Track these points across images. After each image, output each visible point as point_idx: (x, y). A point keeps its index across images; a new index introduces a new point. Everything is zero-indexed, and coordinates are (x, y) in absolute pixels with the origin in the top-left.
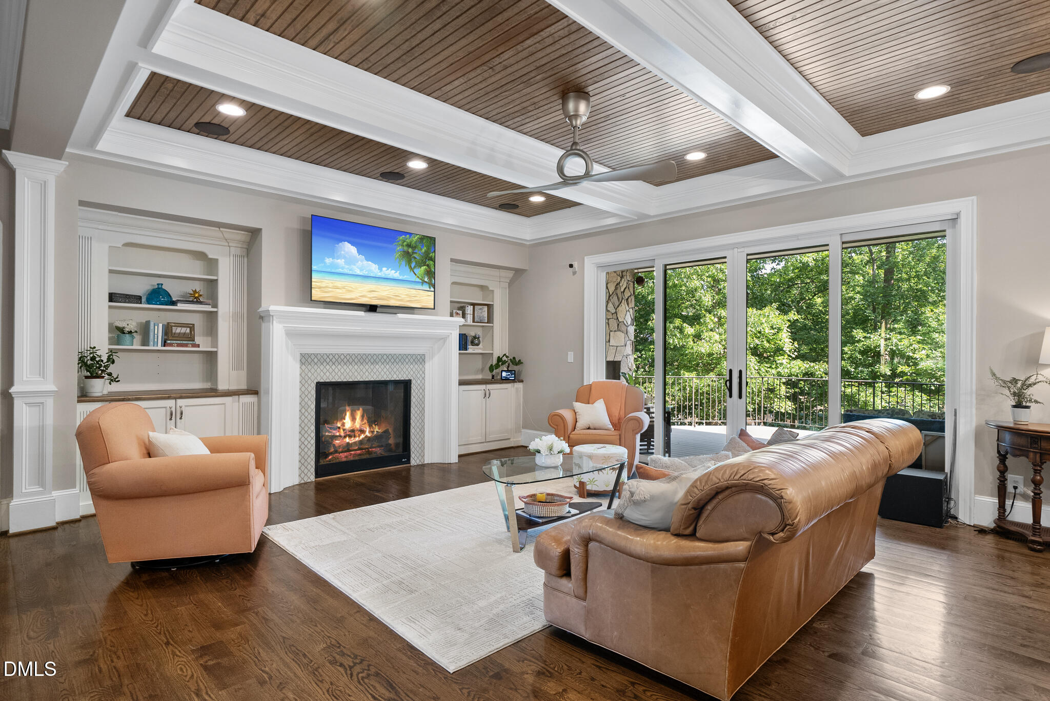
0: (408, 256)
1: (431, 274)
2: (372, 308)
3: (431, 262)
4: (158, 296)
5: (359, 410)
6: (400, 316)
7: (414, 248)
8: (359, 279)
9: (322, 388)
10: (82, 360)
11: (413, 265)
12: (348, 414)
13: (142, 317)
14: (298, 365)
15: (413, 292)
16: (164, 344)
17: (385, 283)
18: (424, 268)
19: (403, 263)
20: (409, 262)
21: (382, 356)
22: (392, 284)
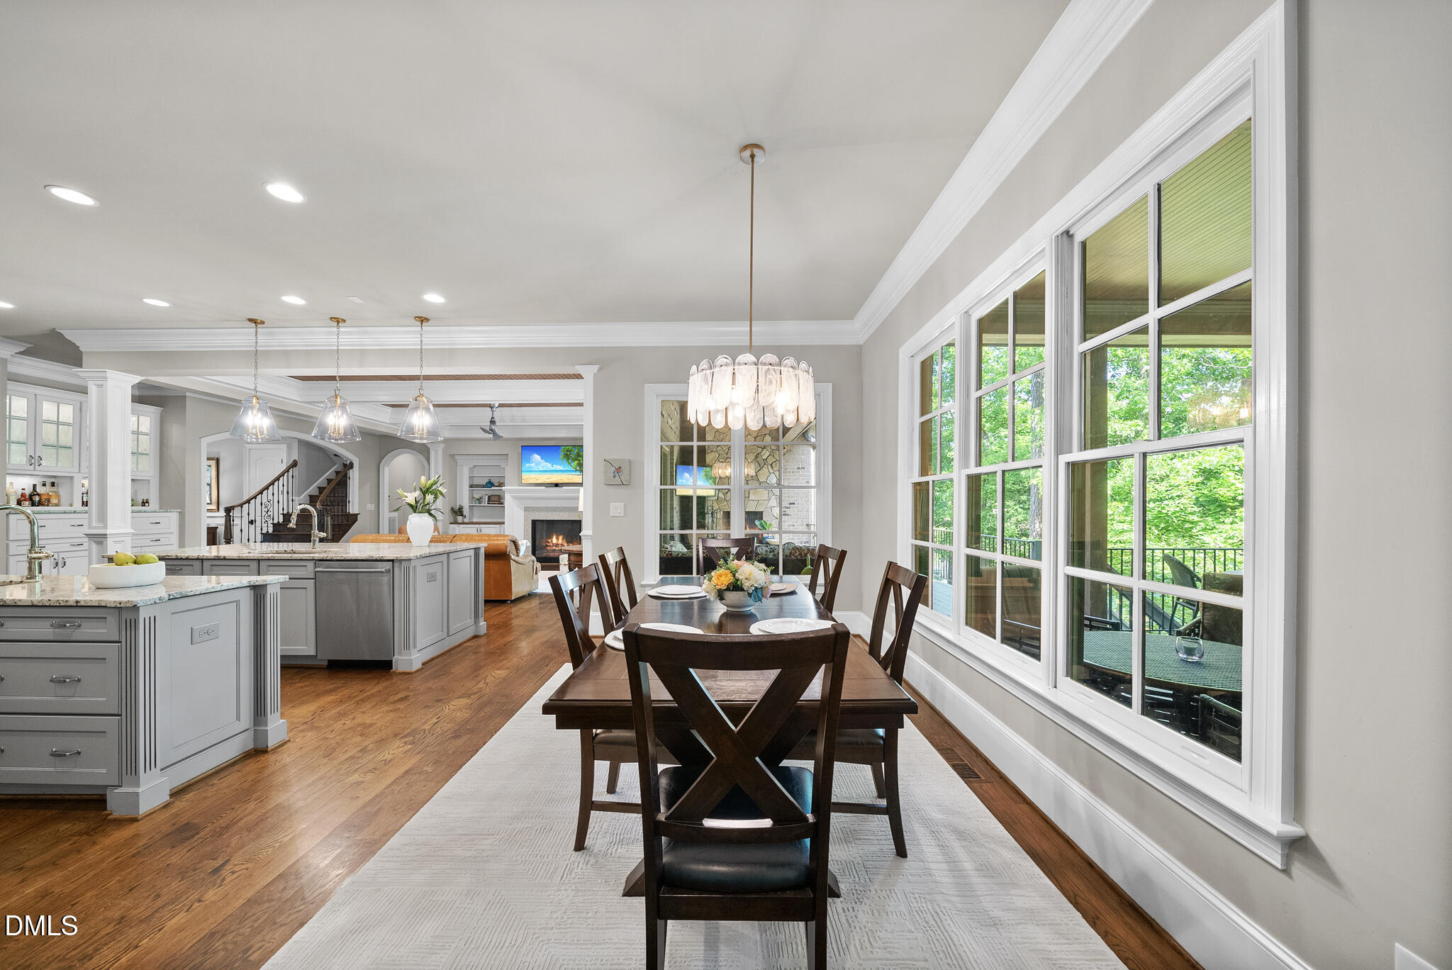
0: (567, 456)
1: (581, 465)
2: (556, 485)
3: (581, 458)
4: (490, 484)
5: (560, 535)
6: (564, 488)
7: (570, 451)
8: (542, 473)
9: (534, 522)
10: (452, 509)
11: (570, 461)
12: (555, 537)
13: (484, 493)
14: (523, 512)
15: (571, 476)
16: (488, 504)
17: (555, 473)
18: (576, 462)
19: (565, 460)
20: (568, 460)
21: (565, 508)
22: (559, 473)
